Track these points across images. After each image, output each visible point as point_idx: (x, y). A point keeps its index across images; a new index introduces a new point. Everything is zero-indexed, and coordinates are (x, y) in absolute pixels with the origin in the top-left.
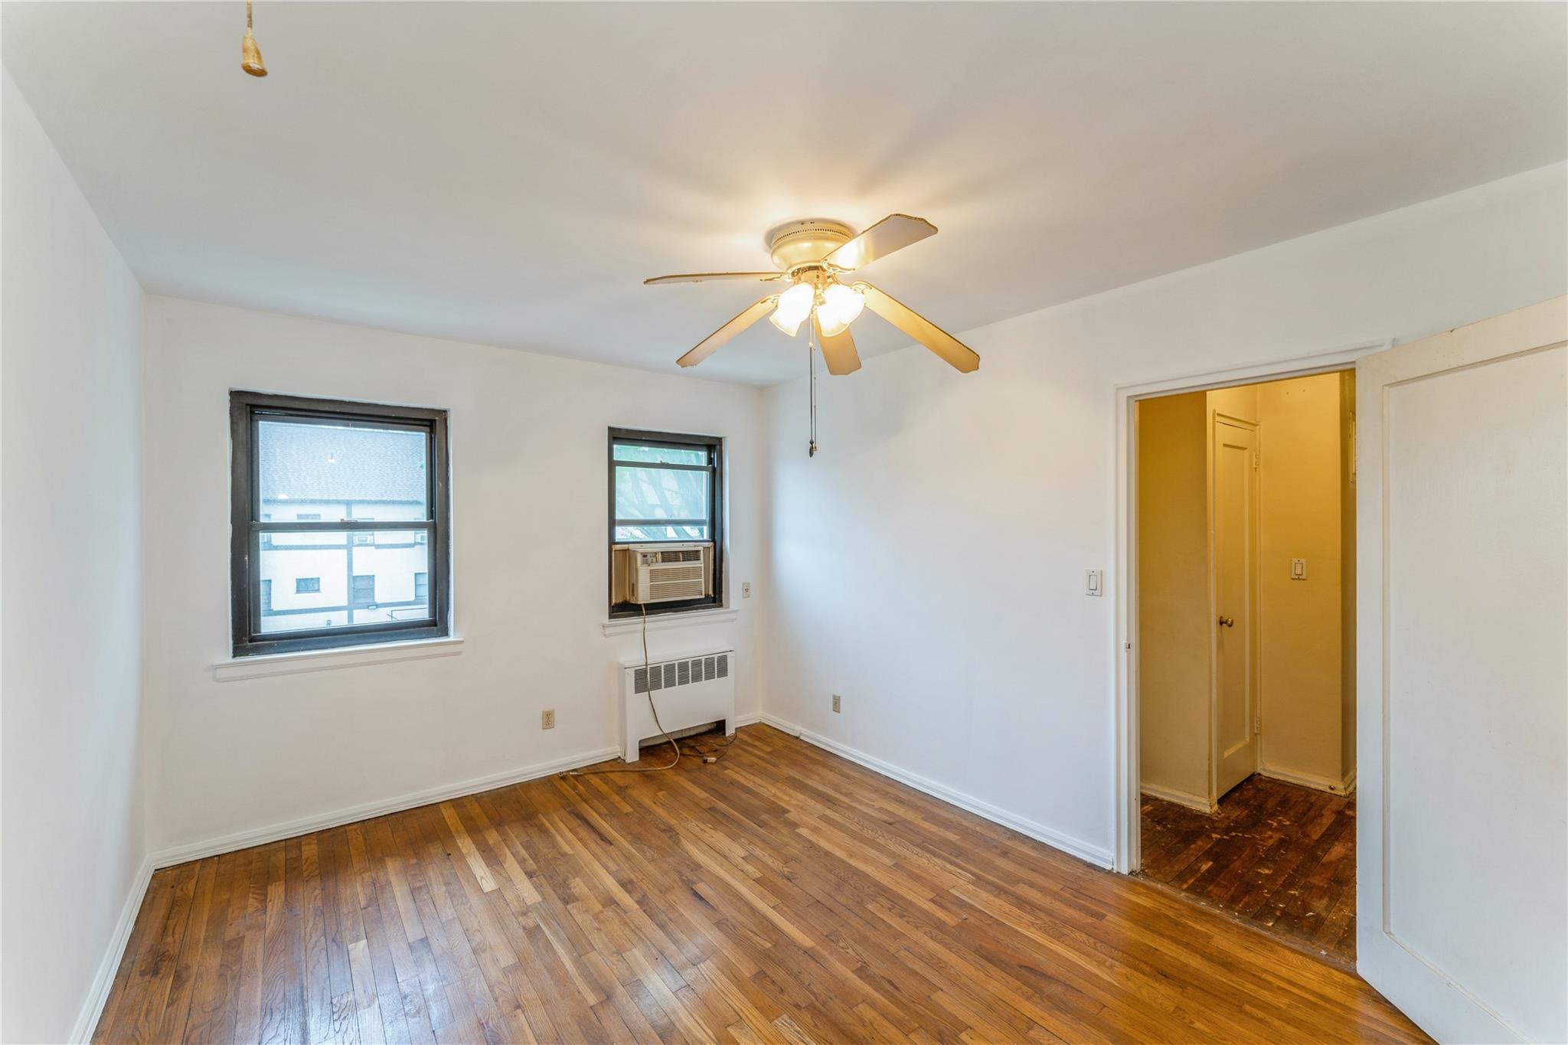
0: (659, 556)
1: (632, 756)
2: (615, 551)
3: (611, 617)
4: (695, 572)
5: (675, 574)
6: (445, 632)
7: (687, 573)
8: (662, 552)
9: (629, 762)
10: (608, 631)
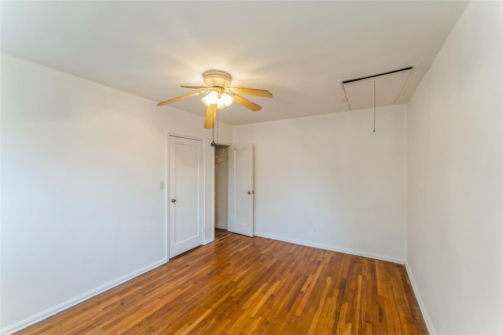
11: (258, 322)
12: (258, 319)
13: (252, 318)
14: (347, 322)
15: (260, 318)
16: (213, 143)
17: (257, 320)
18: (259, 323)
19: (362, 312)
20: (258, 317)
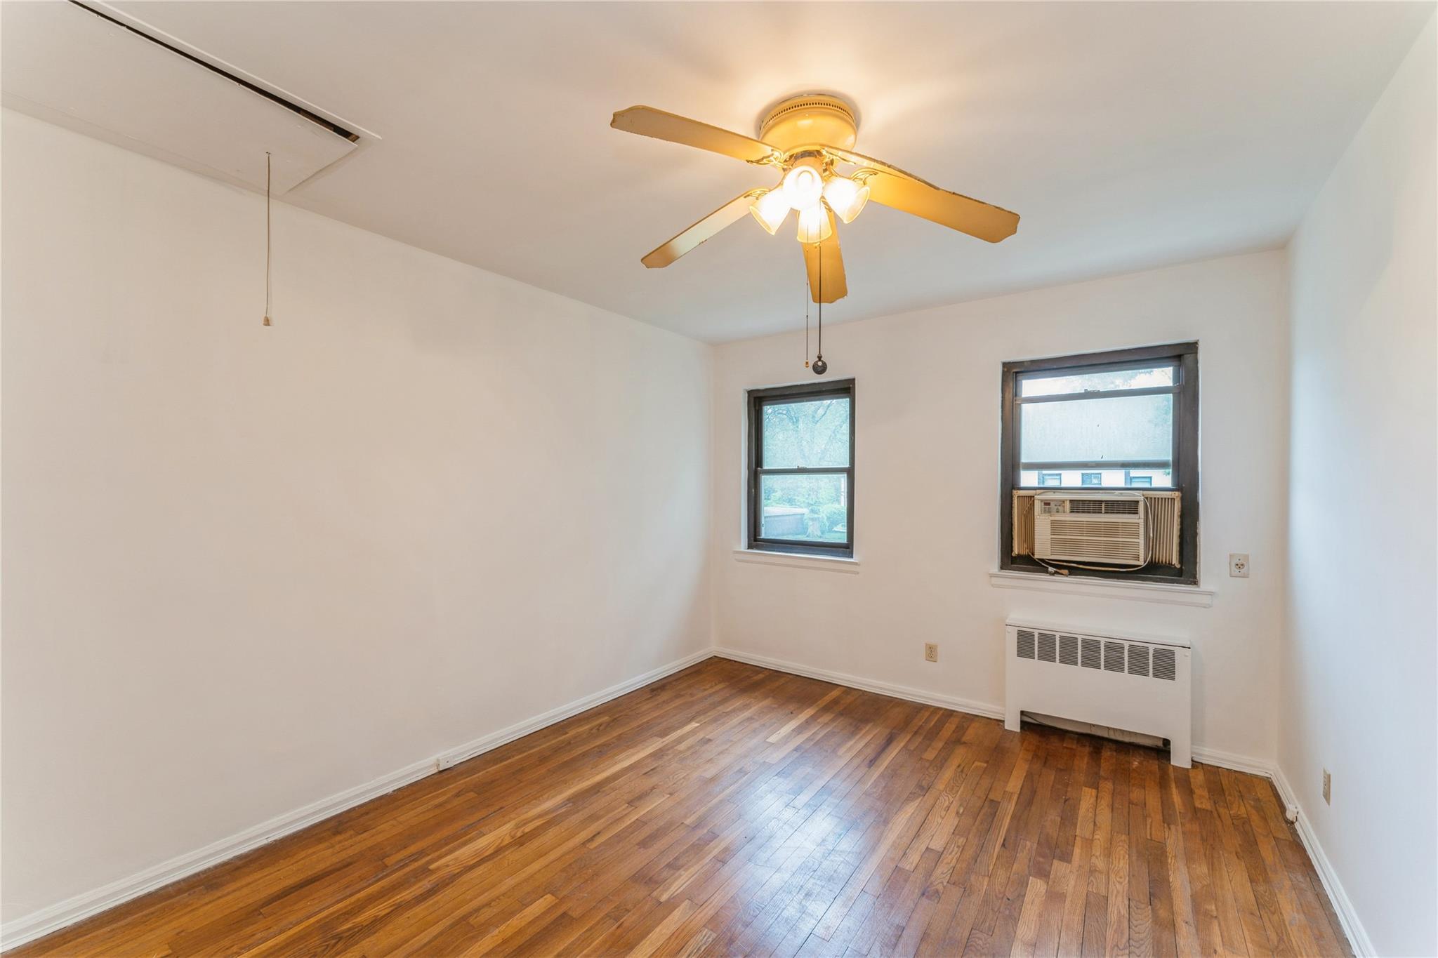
0: (1068, 505)
1: (1013, 725)
2: (1018, 497)
3: (1002, 568)
4: (1131, 531)
5: (1093, 529)
6: (851, 555)
7: (1113, 529)
8: (1071, 501)
9: (1006, 728)
10: (994, 580)
11: (673, 889)
12: (672, 893)
13: (687, 900)
14: (432, 872)
15: (664, 898)
16: (820, 363)
17: (676, 894)
18: (671, 884)
19: (344, 896)
20: (668, 900)
